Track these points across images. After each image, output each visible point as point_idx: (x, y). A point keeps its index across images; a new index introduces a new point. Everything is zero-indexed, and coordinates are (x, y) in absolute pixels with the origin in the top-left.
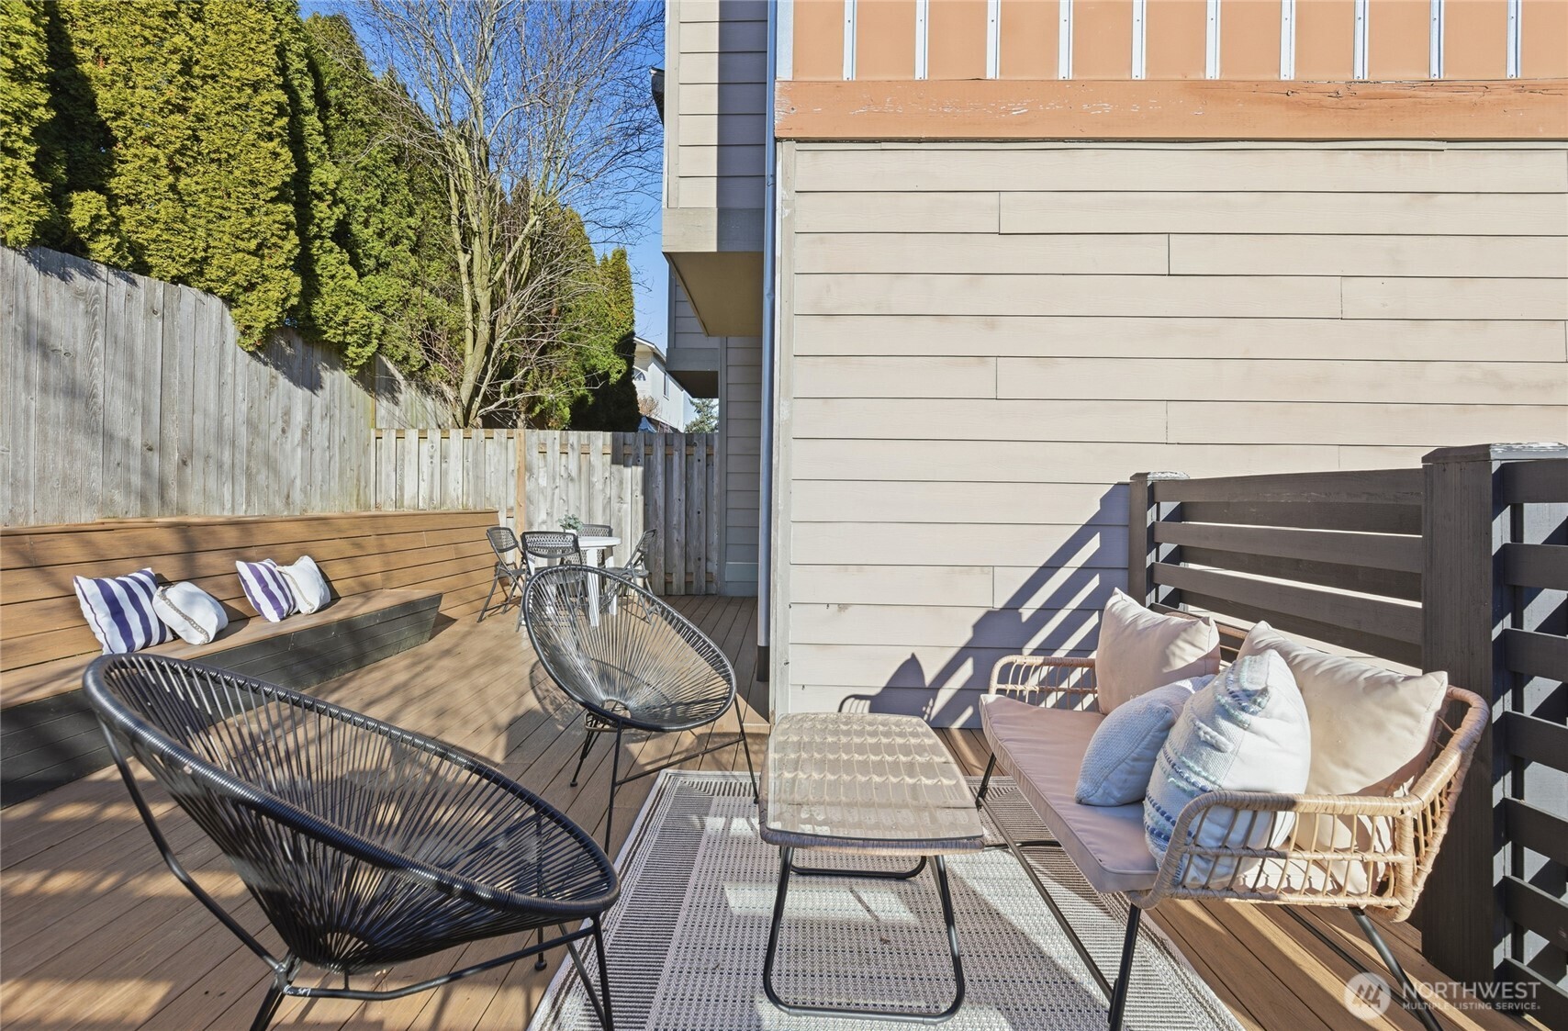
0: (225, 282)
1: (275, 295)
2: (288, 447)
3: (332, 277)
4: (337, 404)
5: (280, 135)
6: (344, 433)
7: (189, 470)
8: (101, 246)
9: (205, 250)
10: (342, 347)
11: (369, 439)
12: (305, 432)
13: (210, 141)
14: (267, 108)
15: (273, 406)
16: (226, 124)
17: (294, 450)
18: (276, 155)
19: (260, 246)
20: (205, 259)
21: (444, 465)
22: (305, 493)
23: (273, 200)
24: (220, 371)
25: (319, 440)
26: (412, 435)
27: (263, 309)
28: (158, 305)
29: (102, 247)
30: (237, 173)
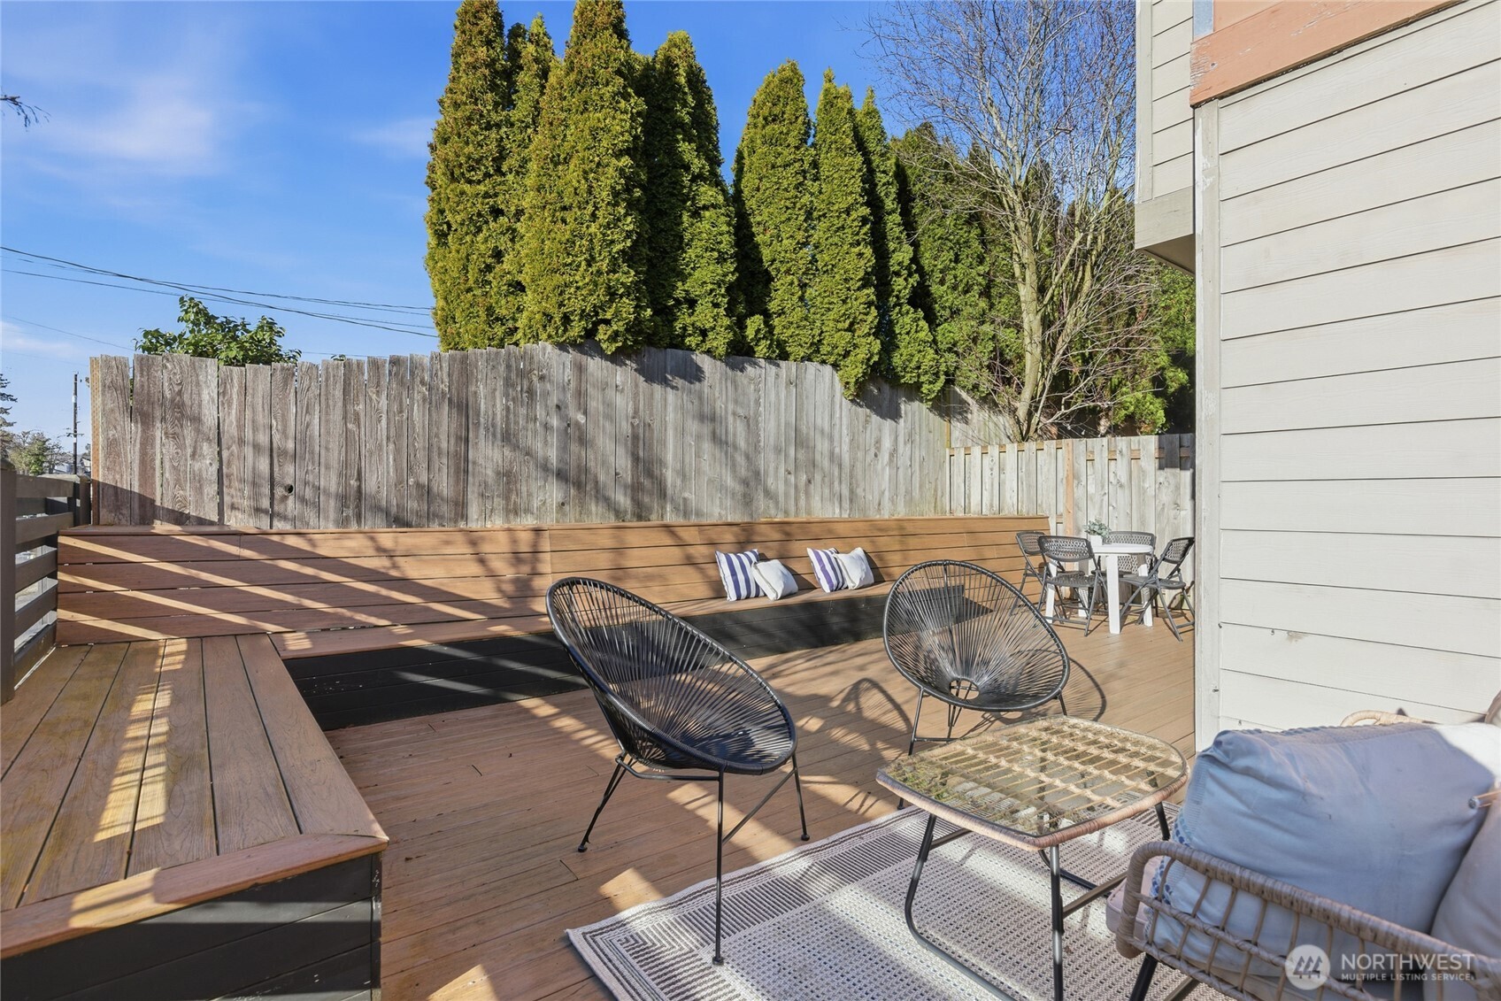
0: (832, 354)
1: (861, 356)
2: (879, 467)
3: (908, 333)
4: (918, 431)
5: (864, 239)
6: (923, 454)
7: (812, 486)
8: (760, 348)
9: (820, 335)
10: (918, 385)
11: (945, 457)
12: (891, 455)
13: (823, 258)
14: (856, 223)
15: (869, 437)
16: (831, 245)
17: (883, 469)
18: (860, 255)
19: (852, 324)
20: (820, 341)
21: (1002, 476)
22: (893, 501)
23: (859, 289)
24: (832, 417)
25: (903, 460)
26: (977, 451)
27: (854, 368)
28: (793, 378)
29: (762, 349)
30: (837, 277)
